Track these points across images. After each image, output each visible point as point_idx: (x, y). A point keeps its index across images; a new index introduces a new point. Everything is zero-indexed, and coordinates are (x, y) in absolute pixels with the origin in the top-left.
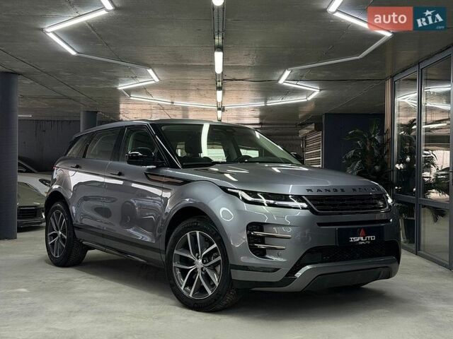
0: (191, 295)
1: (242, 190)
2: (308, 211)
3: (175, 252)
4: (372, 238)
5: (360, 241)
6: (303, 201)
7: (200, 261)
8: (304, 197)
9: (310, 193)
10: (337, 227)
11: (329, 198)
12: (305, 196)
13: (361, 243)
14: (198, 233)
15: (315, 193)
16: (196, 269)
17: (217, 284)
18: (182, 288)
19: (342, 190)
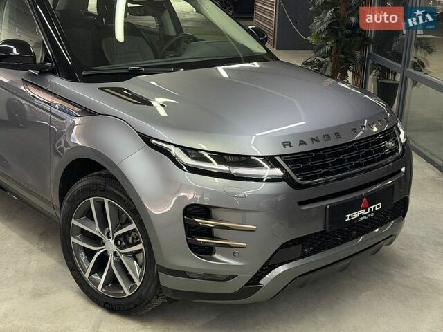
0: (99, 288)
1: (176, 145)
2: (284, 184)
3: (74, 222)
4: (378, 206)
5: (361, 216)
6: (277, 165)
7: (112, 241)
8: (278, 158)
9: (288, 150)
10: (328, 203)
11: (317, 154)
12: (280, 156)
13: (362, 219)
14: (106, 201)
15: (296, 149)
16: (106, 251)
17: (138, 283)
18: (87, 275)
19: (337, 135)
